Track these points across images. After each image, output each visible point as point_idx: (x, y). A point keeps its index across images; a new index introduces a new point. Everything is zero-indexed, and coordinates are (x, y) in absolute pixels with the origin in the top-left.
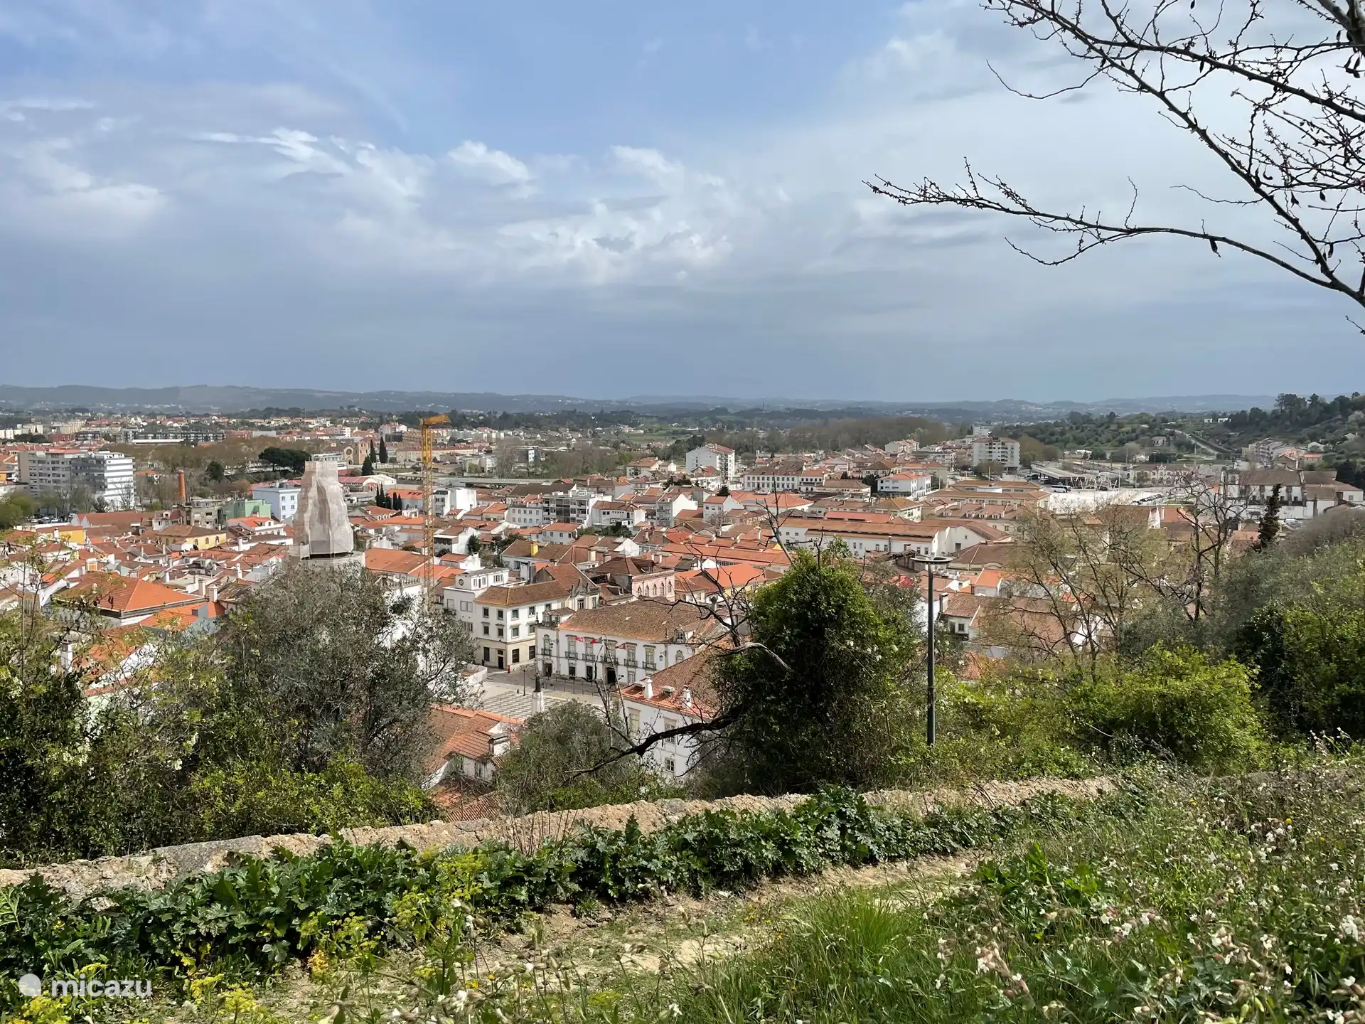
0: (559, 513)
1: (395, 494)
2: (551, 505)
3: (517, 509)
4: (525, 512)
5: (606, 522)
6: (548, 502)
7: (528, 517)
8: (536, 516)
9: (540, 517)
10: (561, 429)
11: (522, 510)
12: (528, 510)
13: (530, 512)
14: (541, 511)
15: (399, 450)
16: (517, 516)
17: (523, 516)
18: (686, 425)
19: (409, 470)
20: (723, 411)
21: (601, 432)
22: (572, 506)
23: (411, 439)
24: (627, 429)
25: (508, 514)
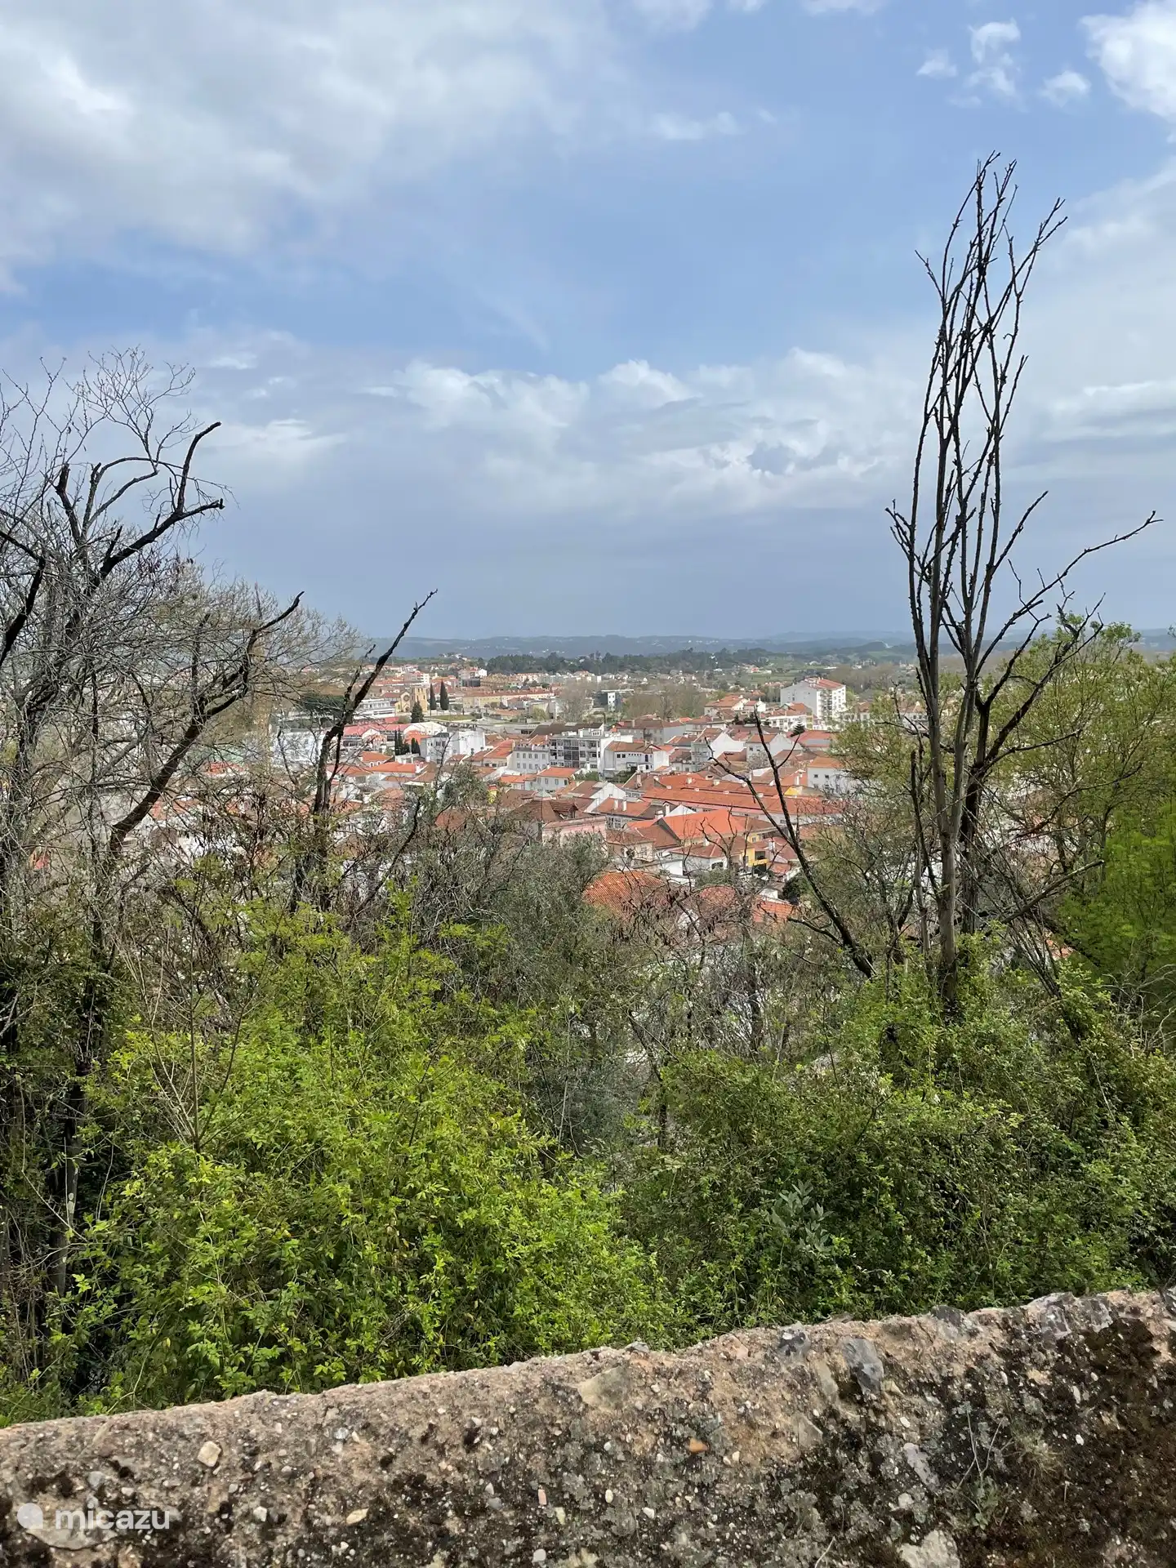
0: (567, 757)
1: (413, 740)
2: (559, 748)
3: (521, 753)
4: (530, 756)
5: (621, 766)
6: (554, 744)
7: (533, 762)
8: (544, 760)
9: (546, 761)
10: (673, 672)
11: (527, 753)
12: (533, 754)
13: (536, 756)
14: (547, 755)
15: (467, 696)
16: (522, 761)
17: (528, 761)
18: (826, 663)
19: (467, 717)
20: (878, 646)
21: (720, 673)
22: (581, 749)
23: (487, 684)
24: (751, 669)
25: (512, 759)
